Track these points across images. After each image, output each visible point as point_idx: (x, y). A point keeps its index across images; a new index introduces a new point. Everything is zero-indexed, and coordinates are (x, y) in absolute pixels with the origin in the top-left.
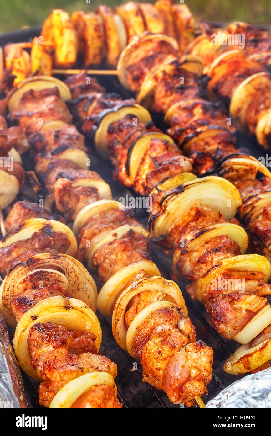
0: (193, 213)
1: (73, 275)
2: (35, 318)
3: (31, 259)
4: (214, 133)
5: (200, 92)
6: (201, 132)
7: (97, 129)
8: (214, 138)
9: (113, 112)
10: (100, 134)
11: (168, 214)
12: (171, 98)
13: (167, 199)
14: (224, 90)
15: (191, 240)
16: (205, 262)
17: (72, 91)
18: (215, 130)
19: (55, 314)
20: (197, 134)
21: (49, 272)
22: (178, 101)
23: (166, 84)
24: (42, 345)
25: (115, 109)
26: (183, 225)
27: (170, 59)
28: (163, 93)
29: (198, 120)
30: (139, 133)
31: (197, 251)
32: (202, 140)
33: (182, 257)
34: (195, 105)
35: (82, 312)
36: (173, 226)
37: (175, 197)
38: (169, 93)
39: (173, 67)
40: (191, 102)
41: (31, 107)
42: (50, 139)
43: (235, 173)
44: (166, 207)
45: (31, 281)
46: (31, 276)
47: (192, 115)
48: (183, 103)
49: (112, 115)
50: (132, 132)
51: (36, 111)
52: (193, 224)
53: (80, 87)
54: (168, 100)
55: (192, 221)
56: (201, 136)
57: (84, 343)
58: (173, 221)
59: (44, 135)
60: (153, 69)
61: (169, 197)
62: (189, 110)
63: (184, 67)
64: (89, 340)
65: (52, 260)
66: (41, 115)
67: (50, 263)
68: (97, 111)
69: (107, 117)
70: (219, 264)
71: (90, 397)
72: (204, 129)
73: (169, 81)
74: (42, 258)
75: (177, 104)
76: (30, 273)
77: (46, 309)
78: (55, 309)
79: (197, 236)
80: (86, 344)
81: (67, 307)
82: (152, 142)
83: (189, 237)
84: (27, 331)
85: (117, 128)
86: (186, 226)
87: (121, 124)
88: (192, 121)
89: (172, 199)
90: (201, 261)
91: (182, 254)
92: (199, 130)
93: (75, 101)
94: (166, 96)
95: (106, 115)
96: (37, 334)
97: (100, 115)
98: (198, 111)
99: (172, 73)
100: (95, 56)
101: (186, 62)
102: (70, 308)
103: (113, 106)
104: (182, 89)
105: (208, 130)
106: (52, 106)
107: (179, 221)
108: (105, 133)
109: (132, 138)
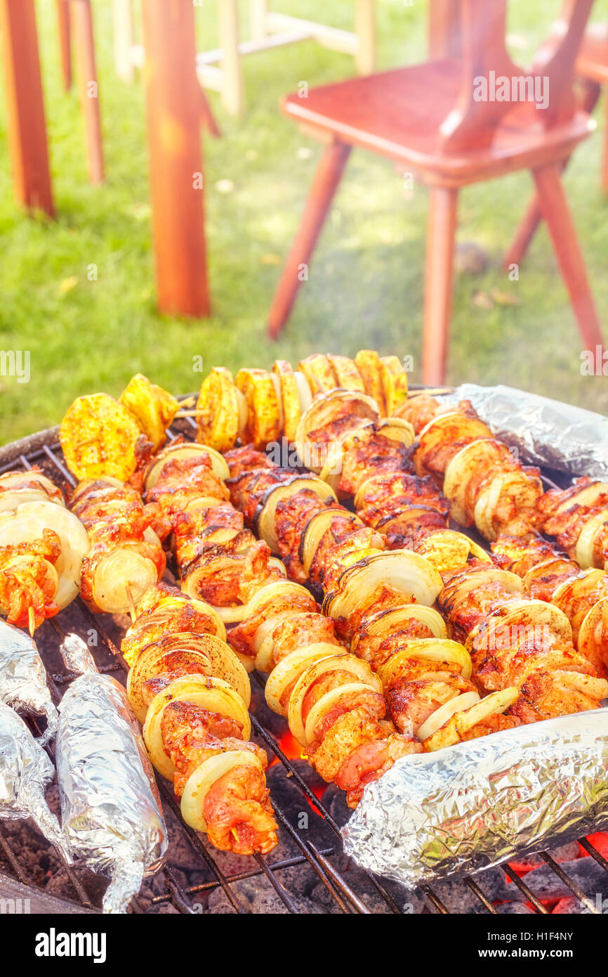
0: (379, 593)
1: (217, 660)
2: (170, 697)
3: (167, 639)
4: (419, 514)
5: (404, 464)
6: (401, 513)
7: (262, 510)
8: (418, 519)
9: (284, 486)
10: (266, 515)
11: (347, 593)
12: (365, 472)
13: (346, 574)
14: (437, 463)
15: (373, 621)
16: (387, 648)
17: (231, 469)
18: (420, 509)
19: (195, 694)
20: (395, 516)
21: (188, 653)
22: (373, 475)
23: (359, 453)
24: (178, 726)
25: (286, 483)
26: (367, 608)
27: (367, 422)
28: (354, 465)
29: (398, 497)
30: (316, 511)
31: (380, 636)
32: (404, 522)
33: (361, 642)
34: (396, 478)
35: (227, 694)
36: (353, 612)
37: (357, 571)
38: (362, 465)
39: (368, 432)
40: (390, 475)
41: (173, 482)
42: (197, 520)
43: (438, 552)
44: (345, 584)
45: (167, 664)
46: (168, 657)
47: (391, 492)
48: (379, 478)
49: (282, 489)
50: (307, 509)
51: (180, 486)
52: (379, 605)
53: (243, 462)
54: (359, 476)
55: (377, 602)
56: (401, 518)
57: (228, 726)
58: (354, 605)
59: (190, 515)
60: (342, 436)
61: (349, 572)
62: (389, 486)
63: (383, 433)
64: (234, 725)
65: (193, 641)
66: (186, 491)
67: (190, 645)
68: (264, 486)
69: (275, 493)
70: (404, 647)
71: (232, 775)
72: (403, 509)
73: (363, 449)
74: (181, 637)
75: (372, 479)
76: (166, 654)
77: (183, 687)
78: (195, 688)
79: (381, 616)
80: (230, 729)
81: (209, 687)
82: (333, 520)
83: (371, 618)
84: (161, 714)
85: (288, 505)
86: (370, 608)
87: (292, 501)
88: (390, 500)
89: (353, 574)
90: (384, 647)
91: (361, 639)
92: (397, 511)
93: (236, 479)
94: (357, 469)
95: (275, 490)
96: (173, 714)
97: (267, 492)
98: (398, 487)
99: (367, 440)
100: (268, 431)
101: (386, 426)
102: (212, 687)
103: (285, 480)
104: (380, 460)
105: (411, 510)
106: (199, 479)
107: (360, 605)
108: (274, 512)
109: (309, 517)
